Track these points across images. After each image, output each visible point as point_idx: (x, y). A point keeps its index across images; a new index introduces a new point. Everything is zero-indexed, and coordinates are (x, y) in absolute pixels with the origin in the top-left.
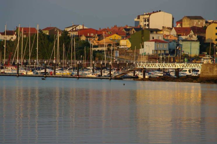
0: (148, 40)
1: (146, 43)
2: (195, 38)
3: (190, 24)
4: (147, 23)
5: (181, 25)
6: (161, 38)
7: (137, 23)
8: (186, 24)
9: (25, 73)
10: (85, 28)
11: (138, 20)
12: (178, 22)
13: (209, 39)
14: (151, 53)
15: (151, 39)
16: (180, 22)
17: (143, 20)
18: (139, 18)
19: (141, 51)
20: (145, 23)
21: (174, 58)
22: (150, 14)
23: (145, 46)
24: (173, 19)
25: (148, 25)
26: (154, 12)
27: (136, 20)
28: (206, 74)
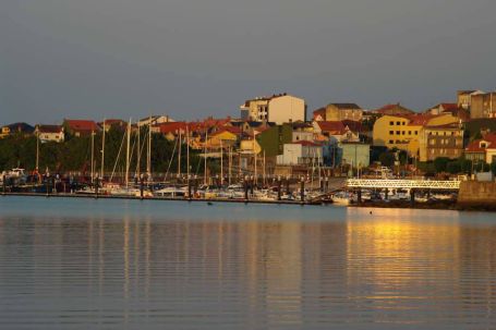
0: (289, 141)
1: (287, 147)
2: (356, 138)
3: (338, 116)
4: (264, 113)
5: (324, 117)
6: (309, 139)
7: (245, 113)
8: (332, 116)
9: (138, 194)
10: (170, 120)
11: (247, 108)
12: (316, 113)
13: (379, 140)
14: (295, 162)
15: (294, 140)
16: (322, 112)
17: (256, 109)
18: (247, 104)
19: (280, 159)
20: (260, 114)
21: (332, 171)
22: (269, 100)
23: (285, 151)
24: (306, 107)
25: (266, 116)
26: (274, 96)
27: (243, 107)
28: (467, 198)
